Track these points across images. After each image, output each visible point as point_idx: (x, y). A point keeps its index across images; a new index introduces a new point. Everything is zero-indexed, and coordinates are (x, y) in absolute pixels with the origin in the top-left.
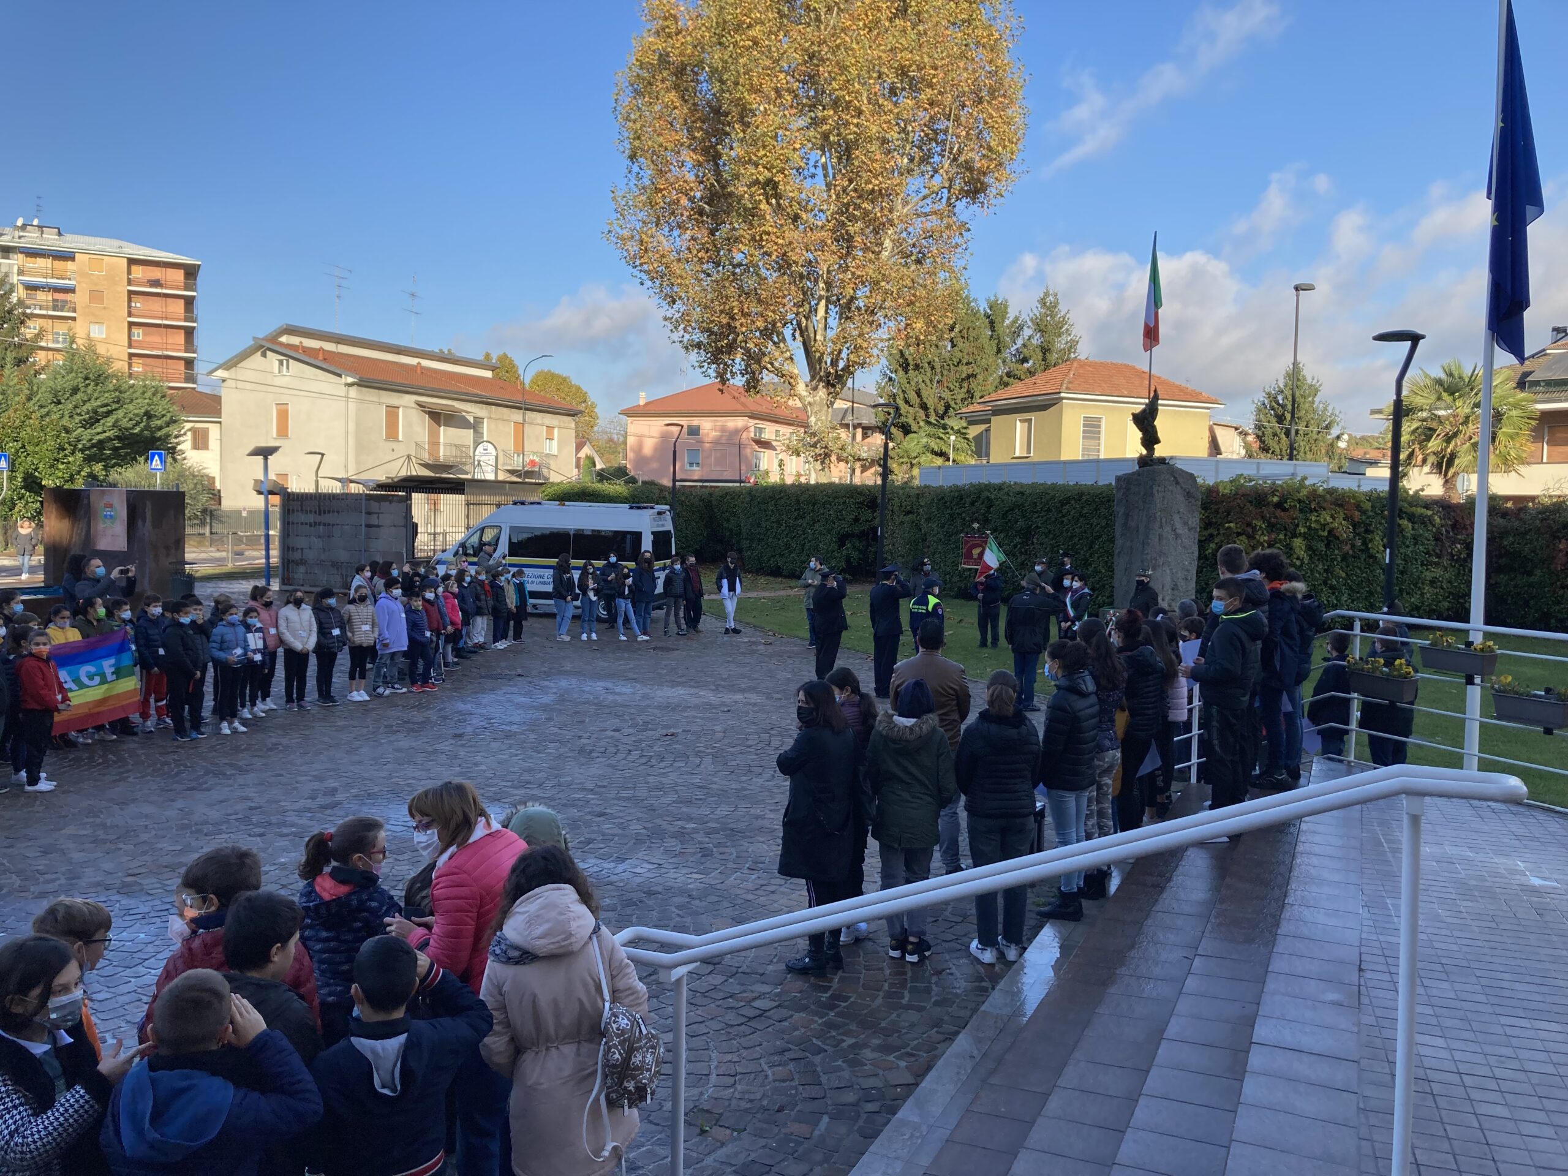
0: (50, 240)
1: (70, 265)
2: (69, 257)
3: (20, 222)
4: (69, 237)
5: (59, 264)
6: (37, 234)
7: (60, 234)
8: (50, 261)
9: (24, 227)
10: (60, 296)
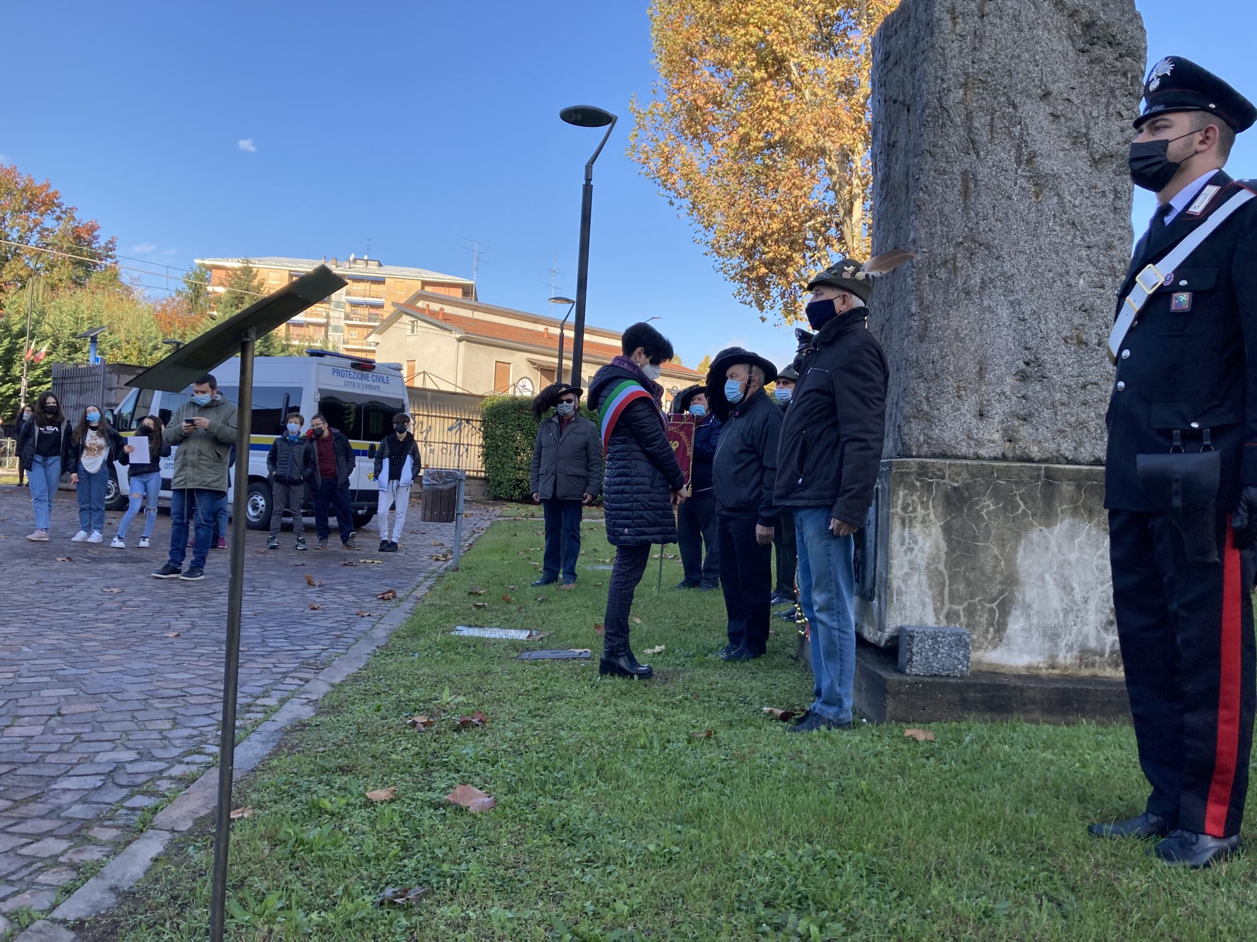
0: (373, 270)
1: (382, 288)
2: (380, 281)
3: (352, 257)
4: (385, 267)
5: (375, 287)
6: (364, 266)
7: (380, 265)
8: (368, 285)
9: (355, 261)
10: (373, 311)
